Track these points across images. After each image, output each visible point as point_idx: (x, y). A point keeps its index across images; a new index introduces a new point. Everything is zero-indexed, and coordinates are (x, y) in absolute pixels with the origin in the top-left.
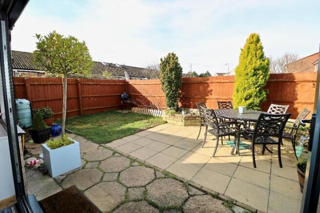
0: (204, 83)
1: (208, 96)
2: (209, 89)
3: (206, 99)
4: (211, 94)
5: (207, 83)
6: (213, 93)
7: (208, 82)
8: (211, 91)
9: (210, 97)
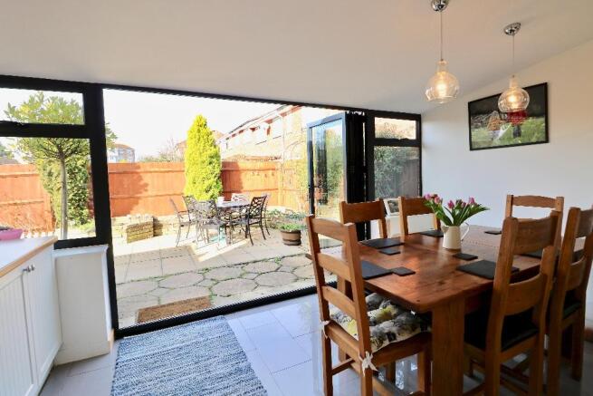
0: (132, 173)
1: (141, 193)
2: (142, 183)
3: (139, 198)
4: (146, 190)
5: (137, 173)
6: (149, 188)
7: (138, 171)
8: (146, 185)
9: (145, 194)
